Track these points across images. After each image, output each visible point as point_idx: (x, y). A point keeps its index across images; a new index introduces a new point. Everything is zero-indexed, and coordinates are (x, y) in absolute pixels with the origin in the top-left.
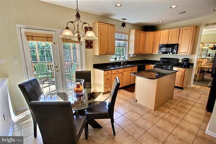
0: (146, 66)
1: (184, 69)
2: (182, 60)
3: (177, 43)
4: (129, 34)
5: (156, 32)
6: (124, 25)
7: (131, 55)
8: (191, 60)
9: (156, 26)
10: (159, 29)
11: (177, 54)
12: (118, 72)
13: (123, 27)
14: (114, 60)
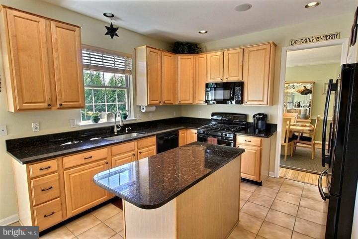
0: (180, 133)
1: (259, 139)
2: (254, 116)
3: (240, 80)
4: (134, 56)
5: (197, 56)
6: (112, 31)
7: (143, 109)
8: (271, 116)
9: (199, 44)
10: (204, 50)
11: (243, 104)
12: (88, 161)
13: (112, 37)
14: (92, 123)
